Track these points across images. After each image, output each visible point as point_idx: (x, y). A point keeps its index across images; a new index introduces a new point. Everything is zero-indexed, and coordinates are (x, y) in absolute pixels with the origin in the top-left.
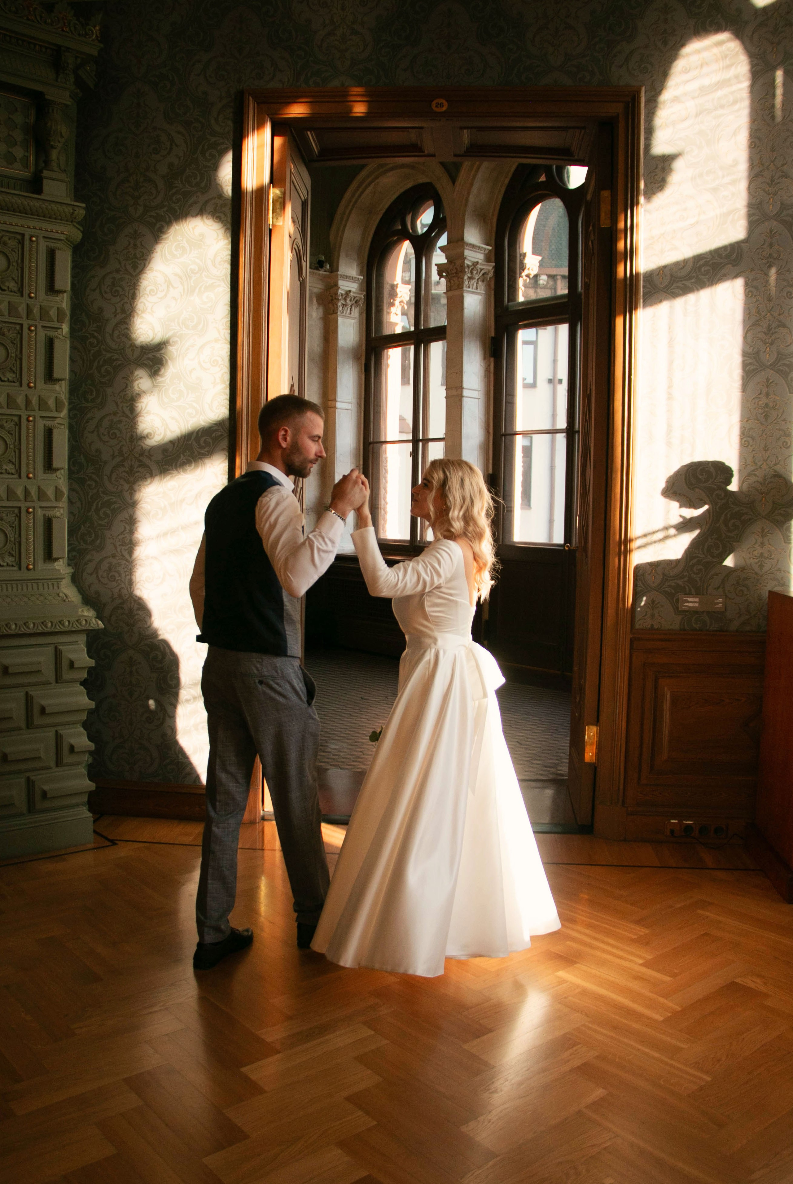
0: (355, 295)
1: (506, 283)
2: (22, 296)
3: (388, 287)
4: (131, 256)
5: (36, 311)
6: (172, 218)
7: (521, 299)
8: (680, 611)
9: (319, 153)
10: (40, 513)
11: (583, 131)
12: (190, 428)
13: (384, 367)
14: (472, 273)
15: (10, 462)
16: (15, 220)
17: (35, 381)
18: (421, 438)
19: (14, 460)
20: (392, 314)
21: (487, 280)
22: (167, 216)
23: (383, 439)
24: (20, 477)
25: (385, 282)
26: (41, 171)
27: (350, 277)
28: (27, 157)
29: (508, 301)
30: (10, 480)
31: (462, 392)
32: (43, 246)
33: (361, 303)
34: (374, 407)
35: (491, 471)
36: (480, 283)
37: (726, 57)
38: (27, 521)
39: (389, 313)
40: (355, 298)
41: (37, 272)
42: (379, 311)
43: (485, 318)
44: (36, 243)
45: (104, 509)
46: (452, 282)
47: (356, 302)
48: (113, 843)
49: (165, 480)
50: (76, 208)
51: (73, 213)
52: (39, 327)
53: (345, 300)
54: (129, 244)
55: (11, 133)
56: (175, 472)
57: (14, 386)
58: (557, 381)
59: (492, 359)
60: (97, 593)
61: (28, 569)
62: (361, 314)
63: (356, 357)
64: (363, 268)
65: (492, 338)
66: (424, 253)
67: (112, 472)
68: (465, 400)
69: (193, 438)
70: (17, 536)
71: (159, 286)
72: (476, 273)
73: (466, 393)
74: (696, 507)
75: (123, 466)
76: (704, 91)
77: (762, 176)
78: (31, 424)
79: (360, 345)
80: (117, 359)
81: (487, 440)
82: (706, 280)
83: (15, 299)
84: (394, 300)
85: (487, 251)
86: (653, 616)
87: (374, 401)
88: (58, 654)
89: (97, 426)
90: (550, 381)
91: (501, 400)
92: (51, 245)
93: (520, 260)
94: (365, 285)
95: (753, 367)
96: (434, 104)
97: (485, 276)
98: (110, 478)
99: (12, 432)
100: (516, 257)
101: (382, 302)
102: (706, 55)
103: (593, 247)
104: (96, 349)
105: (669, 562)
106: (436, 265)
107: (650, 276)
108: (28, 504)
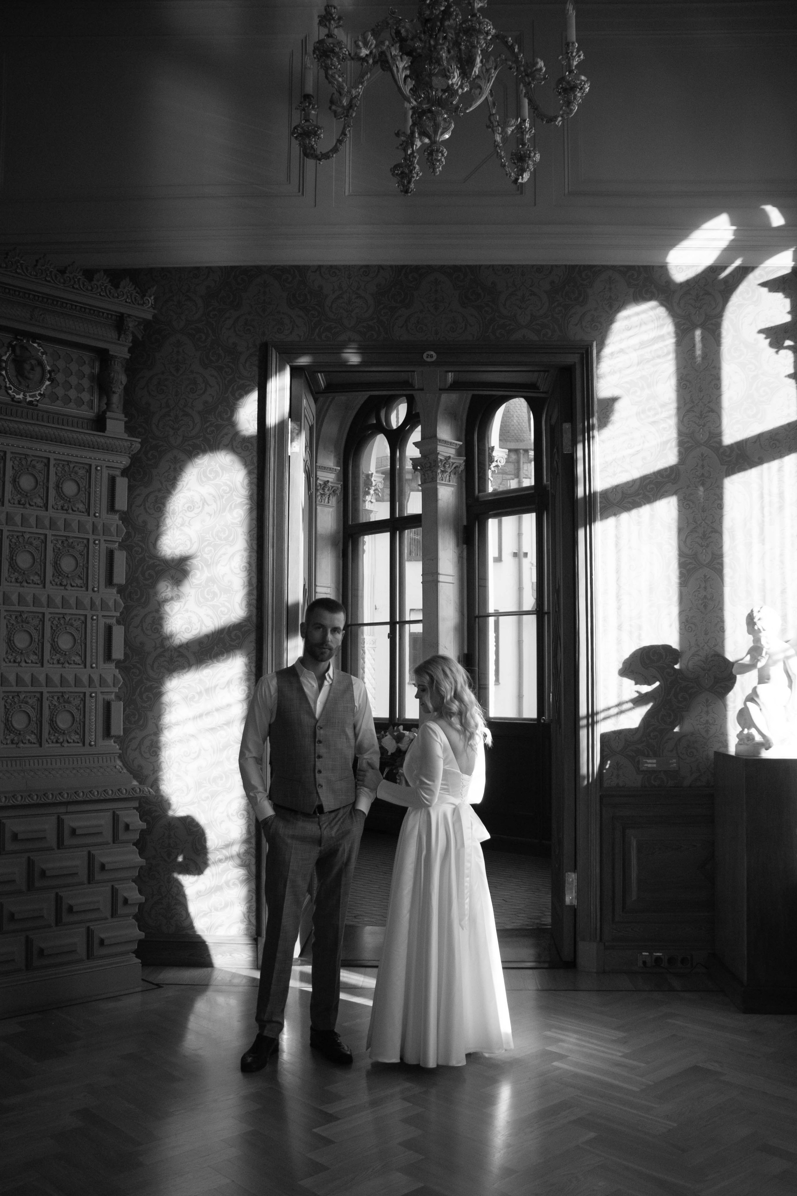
0: (333, 485)
1: (477, 475)
2: (89, 515)
3: (364, 476)
4: (171, 478)
5: (100, 527)
6: (207, 447)
7: (490, 489)
8: (642, 771)
9: (325, 387)
10: (101, 697)
11: (546, 374)
12: (222, 624)
13: (361, 552)
14: (444, 466)
15: (78, 654)
16: (84, 454)
17: (99, 586)
18: (398, 620)
19: (80, 653)
20: (367, 503)
21: (458, 472)
22: (202, 445)
23: (360, 622)
24: (85, 667)
25: (361, 472)
26: (104, 412)
27: (328, 468)
28: (92, 400)
29: (479, 492)
30: (77, 670)
31: (437, 577)
32: (105, 474)
33: (338, 492)
34: (352, 591)
35: (466, 651)
36: (452, 475)
37: (659, 318)
38: (90, 704)
39: (364, 501)
40: (332, 487)
41: (101, 496)
42: (356, 499)
43: (458, 508)
44: (100, 472)
45: (147, 693)
46: (426, 475)
47: (333, 491)
48: (159, 986)
49: (201, 668)
50: (133, 443)
51: (131, 447)
52: (102, 541)
53: (323, 489)
54: (170, 468)
55: (80, 382)
56: (210, 661)
57: (81, 591)
58: (522, 554)
59: (465, 546)
60: (139, 766)
61: (90, 745)
62: (338, 502)
63: (334, 544)
64: (340, 459)
65: (464, 526)
66: (398, 447)
67: (154, 662)
68: (440, 585)
69: (225, 633)
70: (81, 717)
71: (196, 503)
72: (449, 467)
73: (441, 578)
74: (649, 684)
75: (164, 656)
76: (643, 345)
77: (693, 411)
78: (95, 622)
79: (337, 532)
80: (159, 565)
81: (461, 623)
82: (651, 496)
83: (84, 518)
84: (369, 489)
85: (458, 446)
86: (618, 776)
87: (352, 585)
88: (115, 818)
89: (141, 622)
90: (515, 555)
91: (474, 585)
92: (112, 472)
93: (489, 453)
94: (342, 476)
95: (692, 566)
96: (425, 355)
97: (457, 469)
98: (152, 667)
99: (79, 629)
100: (485, 450)
101: (358, 490)
102: (643, 316)
103: (557, 466)
104: (141, 556)
105: (629, 731)
106: (411, 459)
107: (605, 494)
108: (91, 690)
